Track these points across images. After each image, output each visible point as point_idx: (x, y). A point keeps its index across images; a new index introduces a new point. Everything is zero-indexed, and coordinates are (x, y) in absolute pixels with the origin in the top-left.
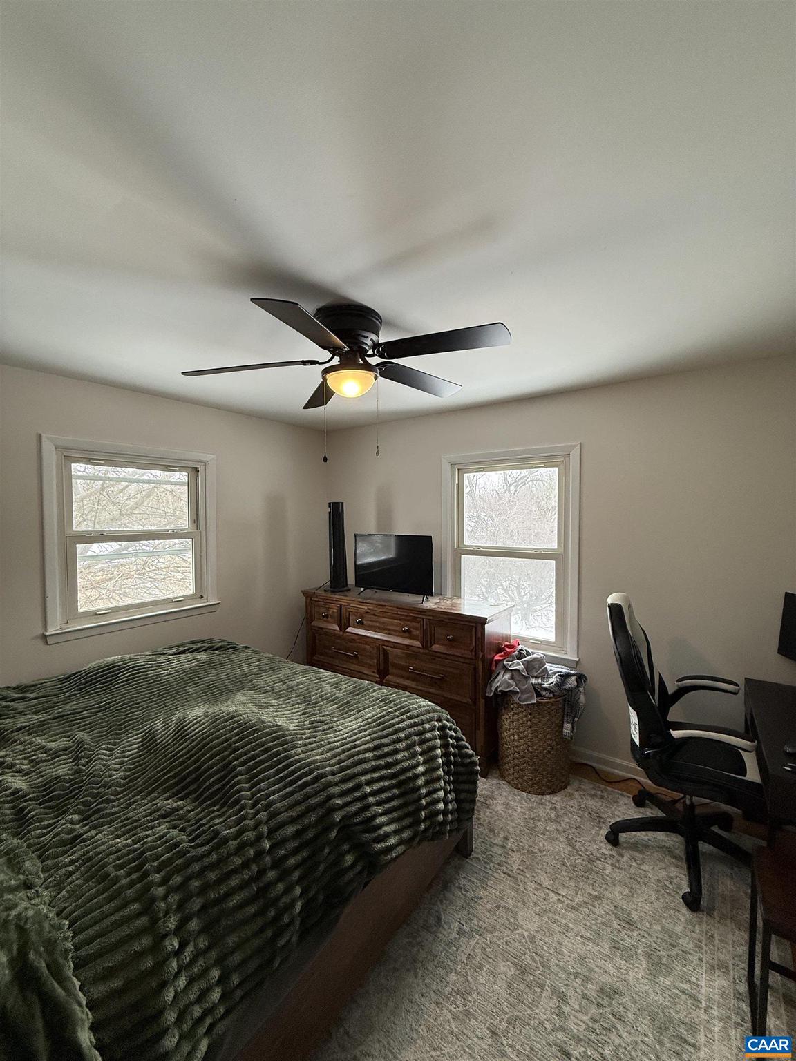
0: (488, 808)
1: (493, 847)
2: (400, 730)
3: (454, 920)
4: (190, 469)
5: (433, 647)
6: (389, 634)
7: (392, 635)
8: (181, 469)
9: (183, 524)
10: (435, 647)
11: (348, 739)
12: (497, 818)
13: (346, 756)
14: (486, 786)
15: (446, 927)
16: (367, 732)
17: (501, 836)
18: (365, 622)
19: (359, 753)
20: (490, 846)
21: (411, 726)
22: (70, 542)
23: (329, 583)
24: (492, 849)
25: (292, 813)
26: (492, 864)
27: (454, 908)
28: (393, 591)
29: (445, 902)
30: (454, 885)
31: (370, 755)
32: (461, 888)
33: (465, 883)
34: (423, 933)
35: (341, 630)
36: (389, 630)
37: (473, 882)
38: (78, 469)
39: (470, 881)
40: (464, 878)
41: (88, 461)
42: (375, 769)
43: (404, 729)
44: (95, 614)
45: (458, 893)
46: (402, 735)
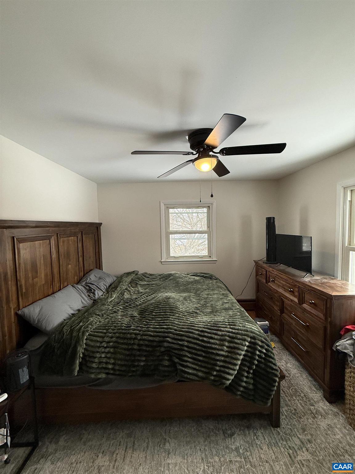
0: (313, 418)
1: (295, 437)
2: (221, 331)
3: (238, 441)
4: (207, 207)
5: (303, 305)
6: (285, 291)
7: (286, 291)
8: (203, 207)
9: (205, 228)
10: (305, 306)
11: (195, 323)
12: (314, 427)
13: (186, 327)
14: (325, 408)
15: (233, 440)
16: (204, 324)
17: (307, 437)
18: (275, 281)
19: (193, 329)
20: (294, 435)
21: (229, 332)
22: (169, 233)
23: (265, 259)
24: (293, 438)
25: (152, 334)
26: (285, 443)
27: (244, 438)
28: (292, 267)
29: (242, 431)
30: (254, 430)
31: (197, 332)
32: (256, 435)
33: (260, 435)
34: (221, 432)
35: (266, 283)
36: (284, 288)
37: (265, 439)
38: (171, 211)
39: (263, 436)
40: (262, 433)
41: (173, 208)
42: (194, 338)
43: (223, 331)
44: (174, 257)
45: (252, 434)
46: (220, 333)
